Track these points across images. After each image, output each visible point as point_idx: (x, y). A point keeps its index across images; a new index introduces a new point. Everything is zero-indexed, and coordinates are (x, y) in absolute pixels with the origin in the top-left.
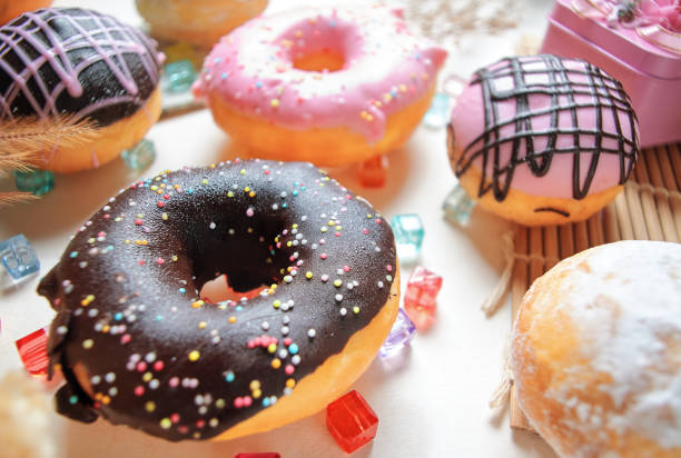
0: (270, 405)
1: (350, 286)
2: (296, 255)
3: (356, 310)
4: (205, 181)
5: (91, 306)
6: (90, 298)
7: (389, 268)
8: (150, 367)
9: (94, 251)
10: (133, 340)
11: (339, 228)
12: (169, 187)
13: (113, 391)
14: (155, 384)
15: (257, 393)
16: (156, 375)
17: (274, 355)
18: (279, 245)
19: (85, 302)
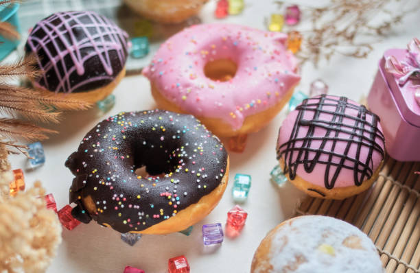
0: (166, 219)
1: (203, 177)
2: (182, 161)
3: (205, 187)
4: (142, 122)
5: (96, 173)
6: (96, 170)
7: (222, 171)
8: (121, 199)
9: (96, 150)
10: (114, 188)
11: (202, 151)
12: (126, 123)
13: (105, 208)
14: (122, 206)
15: (162, 214)
16: (123, 203)
17: (170, 200)
18: (174, 155)
19: (93, 172)
